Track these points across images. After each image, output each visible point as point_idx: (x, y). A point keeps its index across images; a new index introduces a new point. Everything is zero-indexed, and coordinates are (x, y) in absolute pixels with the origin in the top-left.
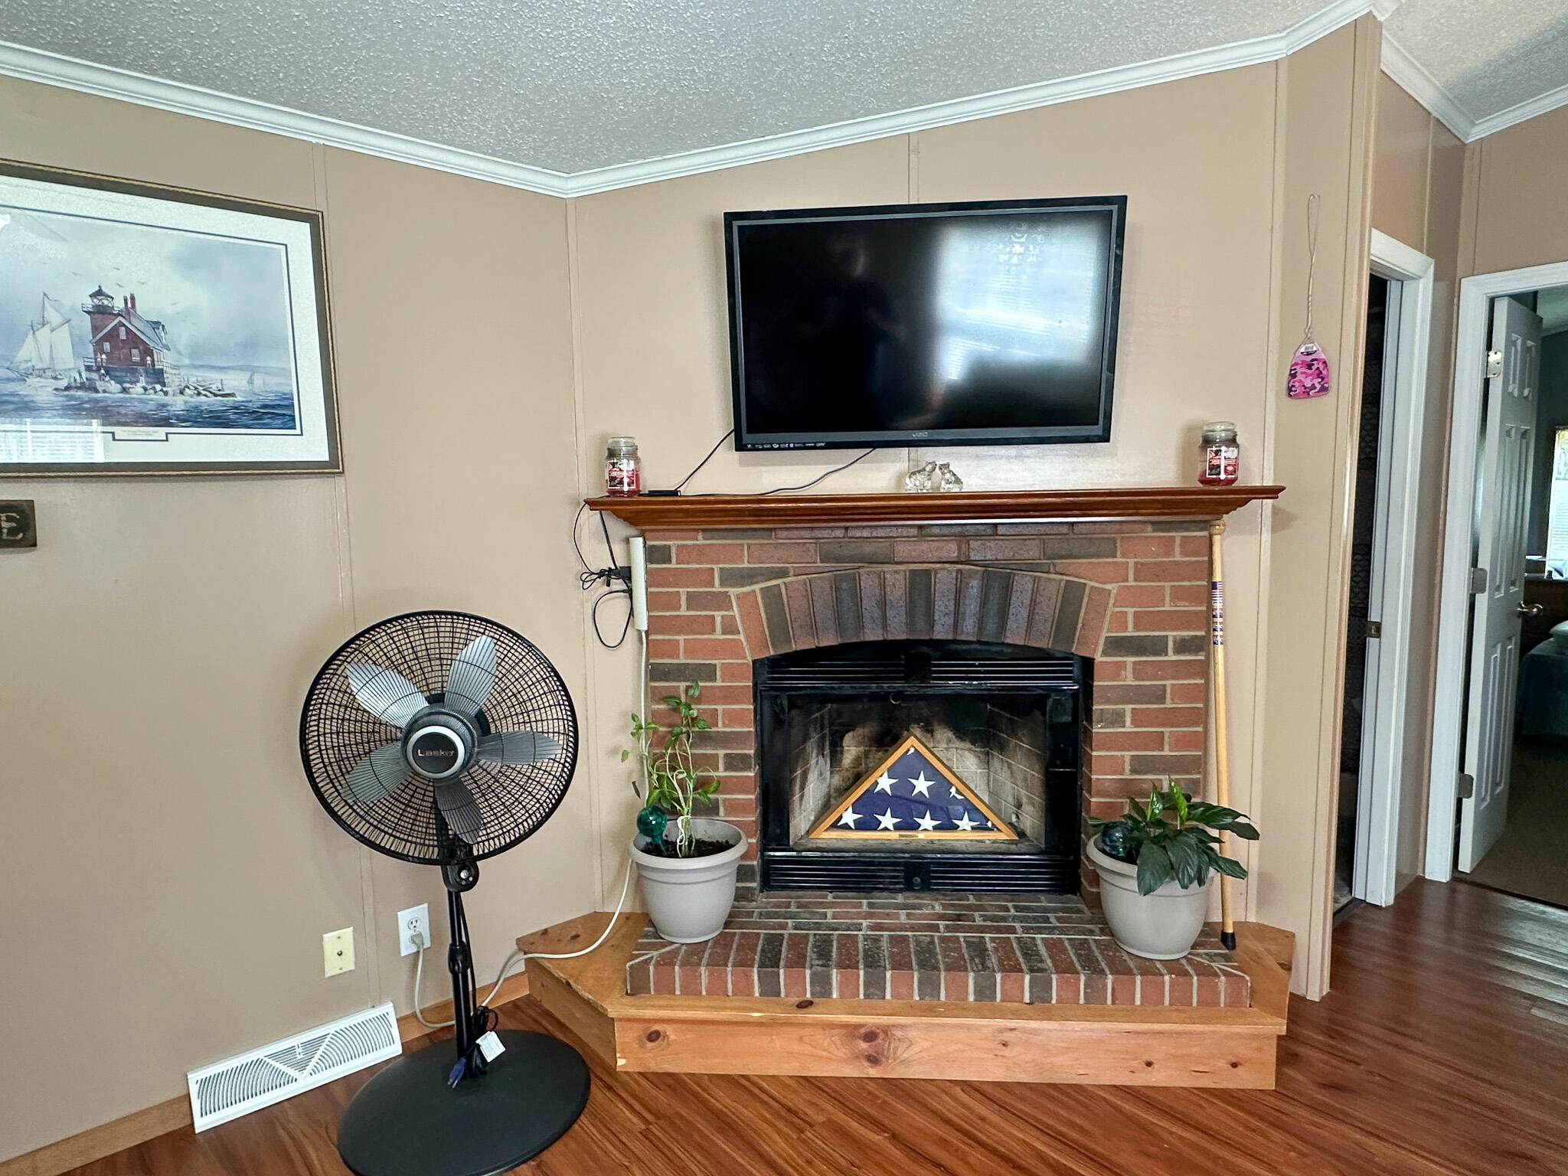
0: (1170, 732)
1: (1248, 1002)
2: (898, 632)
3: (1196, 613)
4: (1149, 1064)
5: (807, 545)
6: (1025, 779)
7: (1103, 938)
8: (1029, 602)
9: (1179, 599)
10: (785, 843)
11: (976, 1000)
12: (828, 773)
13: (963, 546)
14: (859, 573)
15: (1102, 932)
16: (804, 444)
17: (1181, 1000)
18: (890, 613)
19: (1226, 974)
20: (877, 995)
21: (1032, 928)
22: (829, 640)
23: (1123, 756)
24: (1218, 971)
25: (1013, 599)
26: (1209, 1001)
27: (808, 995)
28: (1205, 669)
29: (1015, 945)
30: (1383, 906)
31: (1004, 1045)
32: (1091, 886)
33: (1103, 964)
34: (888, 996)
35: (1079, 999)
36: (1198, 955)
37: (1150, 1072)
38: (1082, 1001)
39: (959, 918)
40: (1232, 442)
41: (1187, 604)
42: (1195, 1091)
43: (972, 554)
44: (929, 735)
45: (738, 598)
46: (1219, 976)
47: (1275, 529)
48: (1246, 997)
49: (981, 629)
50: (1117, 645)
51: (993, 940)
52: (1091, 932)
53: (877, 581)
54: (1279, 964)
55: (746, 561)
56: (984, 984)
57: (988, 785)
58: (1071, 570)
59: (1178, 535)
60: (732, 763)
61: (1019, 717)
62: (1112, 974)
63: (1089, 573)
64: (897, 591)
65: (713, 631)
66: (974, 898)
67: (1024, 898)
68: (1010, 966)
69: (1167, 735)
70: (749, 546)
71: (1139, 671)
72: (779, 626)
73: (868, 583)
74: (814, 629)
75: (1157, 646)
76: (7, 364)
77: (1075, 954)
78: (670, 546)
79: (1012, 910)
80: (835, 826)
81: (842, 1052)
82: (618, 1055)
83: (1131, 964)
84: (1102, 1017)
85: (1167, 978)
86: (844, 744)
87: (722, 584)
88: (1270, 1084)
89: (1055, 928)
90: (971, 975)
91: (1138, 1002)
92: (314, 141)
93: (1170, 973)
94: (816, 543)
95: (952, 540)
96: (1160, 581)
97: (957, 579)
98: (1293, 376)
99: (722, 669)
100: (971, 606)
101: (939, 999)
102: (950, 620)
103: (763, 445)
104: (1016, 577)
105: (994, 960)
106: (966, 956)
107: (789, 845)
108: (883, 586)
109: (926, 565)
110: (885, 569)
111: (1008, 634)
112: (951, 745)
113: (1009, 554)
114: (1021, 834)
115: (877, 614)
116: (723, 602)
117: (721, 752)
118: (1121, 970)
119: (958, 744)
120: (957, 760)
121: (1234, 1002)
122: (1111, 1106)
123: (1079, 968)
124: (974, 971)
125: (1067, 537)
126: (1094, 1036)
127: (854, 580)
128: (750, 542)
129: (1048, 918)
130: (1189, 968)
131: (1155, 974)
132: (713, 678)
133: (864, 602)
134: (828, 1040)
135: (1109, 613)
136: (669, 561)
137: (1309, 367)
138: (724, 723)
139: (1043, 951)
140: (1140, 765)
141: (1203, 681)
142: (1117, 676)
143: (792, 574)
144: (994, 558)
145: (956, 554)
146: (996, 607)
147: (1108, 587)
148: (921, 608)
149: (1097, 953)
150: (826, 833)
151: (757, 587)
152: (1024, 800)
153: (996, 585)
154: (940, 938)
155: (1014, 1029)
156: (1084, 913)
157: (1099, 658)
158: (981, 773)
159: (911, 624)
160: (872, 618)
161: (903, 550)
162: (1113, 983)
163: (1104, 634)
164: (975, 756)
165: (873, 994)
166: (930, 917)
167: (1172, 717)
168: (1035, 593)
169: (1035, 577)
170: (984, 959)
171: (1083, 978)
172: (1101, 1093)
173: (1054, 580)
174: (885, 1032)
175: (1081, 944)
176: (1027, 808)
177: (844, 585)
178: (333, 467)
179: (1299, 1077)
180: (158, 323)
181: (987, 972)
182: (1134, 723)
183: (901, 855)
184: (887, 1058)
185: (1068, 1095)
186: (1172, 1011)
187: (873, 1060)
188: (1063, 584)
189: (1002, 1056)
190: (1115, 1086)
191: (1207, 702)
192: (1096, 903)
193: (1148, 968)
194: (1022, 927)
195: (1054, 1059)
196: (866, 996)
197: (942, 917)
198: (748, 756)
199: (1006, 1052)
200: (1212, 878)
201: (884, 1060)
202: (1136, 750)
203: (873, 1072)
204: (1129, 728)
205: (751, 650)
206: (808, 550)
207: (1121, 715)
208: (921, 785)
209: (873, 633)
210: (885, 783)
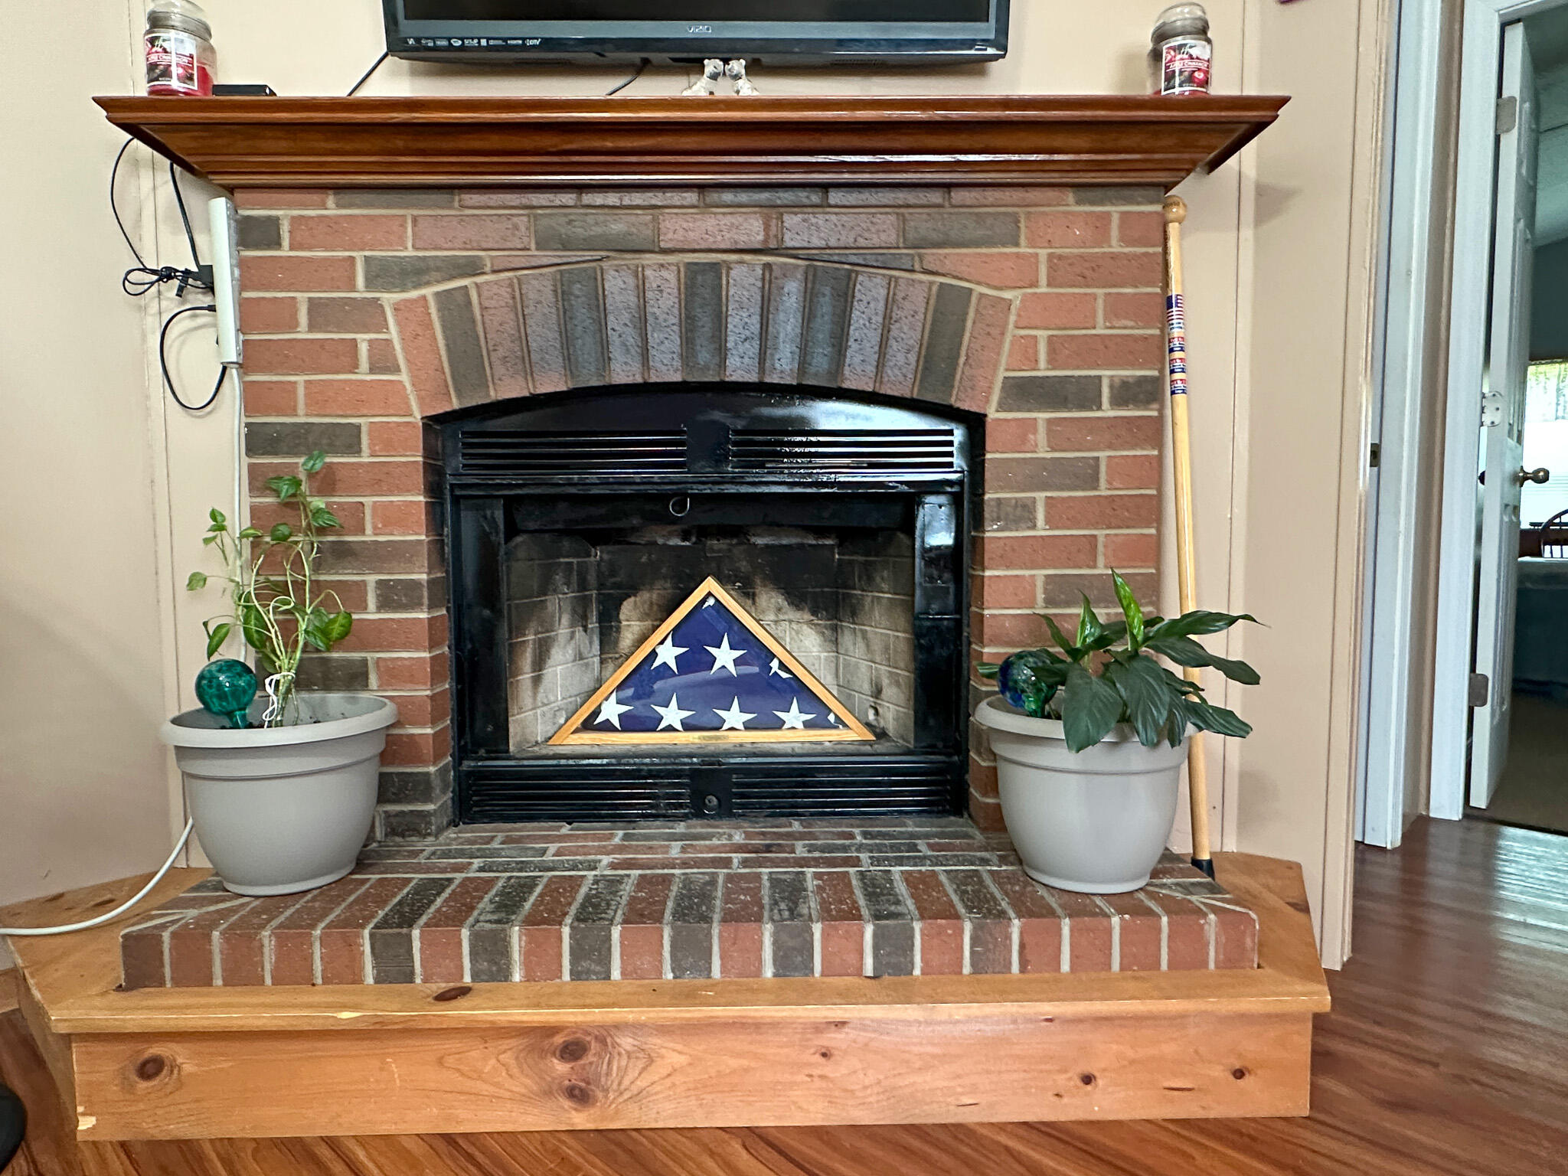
0: (1107, 535)
1: (1256, 960)
2: (667, 370)
3: (1145, 338)
4: (1088, 1079)
5: (515, 219)
6: (887, 648)
7: (1004, 868)
8: (880, 319)
9: (1117, 316)
10: (502, 747)
11: (775, 975)
12: (597, 660)
13: (773, 222)
14: (602, 270)
15: (1003, 860)
16: (505, 40)
17: (1141, 961)
18: (654, 338)
19: (1215, 910)
20: (595, 973)
21: (887, 859)
22: (552, 382)
23: (1033, 576)
24: (1202, 907)
25: (855, 314)
26: (1188, 961)
27: (467, 979)
28: (1155, 432)
29: (854, 882)
30: (1389, 847)
31: (824, 1055)
32: (985, 794)
33: (1003, 904)
34: (616, 974)
35: (961, 967)
36: (1163, 886)
37: (1087, 1094)
38: (967, 969)
39: (768, 849)
40: (1201, 32)
41: (1131, 323)
42: (1171, 1127)
43: (787, 238)
44: (750, 602)
45: (396, 309)
46: (1205, 915)
47: (1260, 219)
48: (1253, 950)
49: (803, 366)
50: (1022, 392)
51: (817, 876)
52: (985, 862)
53: (631, 281)
54: (1288, 903)
55: (410, 245)
56: (791, 943)
57: (837, 676)
58: (948, 266)
59: (1115, 210)
60: (391, 595)
61: (876, 555)
62: (1019, 916)
63: (976, 272)
64: (666, 303)
65: (354, 367)
66: (801, 824)
67: (878, 822)
68: (840, 910)
69: (1101, 540)
70: (415, 220)
71: (1057, 435)
73: (617, 284)
74: (526, 364)
75: (1085, 394)
77: (955, 891)
78: (277, 219)
79: (859, 838)
80: (588, 725)
81: (523, 1084)
82: (80, 1109)
83: (1052, 901)
84: (1003, 995)
85: (1116, 920)
86: (622, 617)
87: (370, 284)
88: (1302, 1108)
89: (925, 857)
90: (768, 929)
91: (1065, 967)
93: (1121, 911)
94: (528, 216)
95: (755, 213)
96: (1088, 286)
97: (763, 279)
99: (370, 433)
100: (788, 325)
101: (709, 977)
102: (753, 348)
103: (434, 39)
104: (860, 278)
105: (812, 905)
106: (766, 901)
107: (507, 751)
108: (641, 290)
109: (714, 255)
110: (645, 262)
111: (847, 371)
112: (781, 617)
113: (848, 239)
114: (881, 735)
115: (631, 337)
116: (369, 315)
117: (371, 579)
118: (1034, 909)
119: (792, 614)
120: (791, 639)
121: (1232, 961)
122: (1020, 1162)
123: (962, 910)
124: (772, 920)
125: (941, 210)
126: (988, 1029)
127: (595, 283)
128: (416, 212)
129: (915, 845)
130: (1152, 905)
131: (1094, 915)
132: (354, 448)
133: (611, 318)
134: (493, 1061)
135: (1008, 339)
136: (277, 244)
138: (375, 528)
139: (901, 888)
140: (1060, 591)
141: (1156, 453)
142: (1021, 443)
143: (488, 269)
144: (823, 244)
145: (761, 237)
146: (828, 327)
147: (1007, 295)
149: (994, 889)
150: (576, 736)
151: (428, 292)
152: (885, 682)
153: (827, 291)
154: (729, 878)
155: (844, 1023)
156: (974, 838)
157: (993, 414)
158: (826, 659)
159: (688, 352)
160: (624, 344)
161: (673, 229)
162: (1021, 933)
163: (1002, 374)
164: (817, 632)
165: (588, 972)
166: (723, 849)
167: (1112, 512)
168: (890, 303)
169: (891, 277)
170: (796, 904)
171: (968, 927)
172: (1003, 1139)
173: (921, 282)
174: (602, 1041)
175: (966, 877)
176: (890, 692)
177: (576, 288)
179: (1344, 1091)
181: (796, 922)
182: (1050, 522)
183: (686, 760)
184: (606, 1091)
185: (937, 1144)
186: (1124, 979)
187: (580, 1095)
188: (935, 289)
189: (821, 1077)
190: (1025, 1123)
191: (1160, 486)
192: (996, 823)
193: (1080, 906)
194: (871, 858)
195: (918, 1079)
196: (576, 975)
197: (739, 848)
198: (416, 584)
199: (828, 1068)
200: (1190, 738)
201: (600, 1095)
202: (1055, 568)
203: (581, 1119)
204: (1042, 530)
205: (421, 400)
206: (516, 227)
207: (1029, 508)
208: (725, 656)
209: (625, 371)
210: (668, 652)
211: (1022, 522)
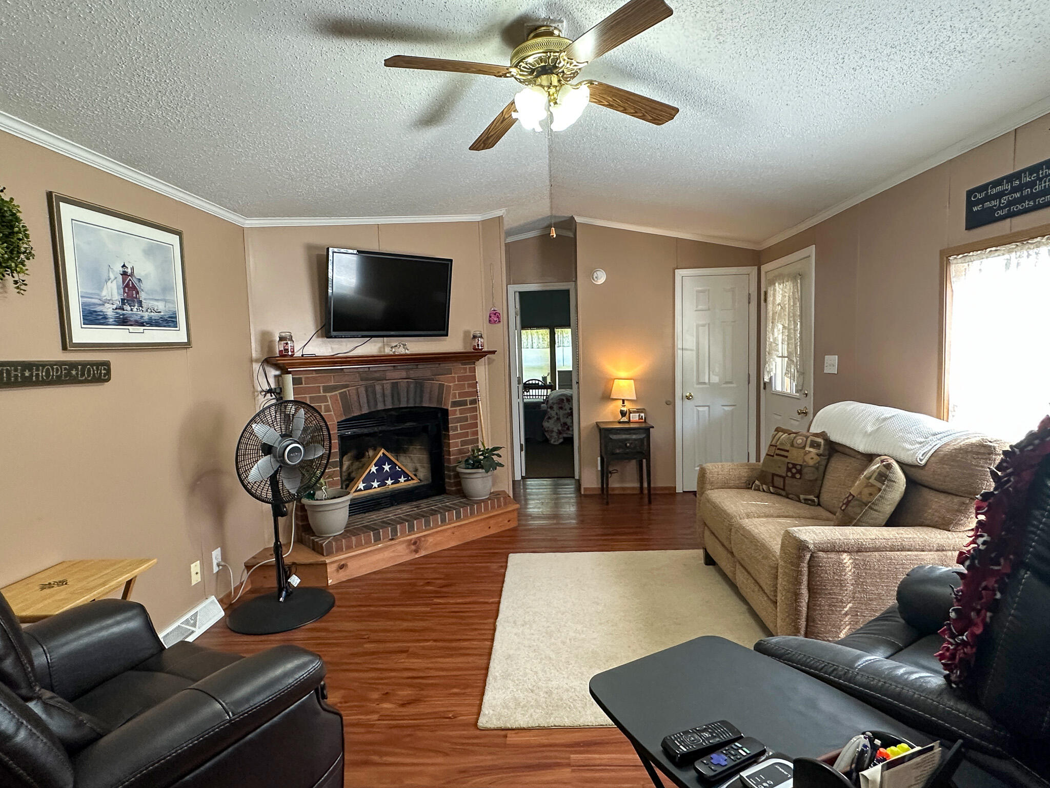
0: (469, 431)
2: (389, 406)
3: (473, 391)
4: (489, 528)
5: (356, 375)
8: (429, 392)
9: (470, 387)
11: (441, 523)
13: (408, 372)
14: (375, 385)
15: (463, 498)
18: (386, 399)
21: (442, 503)
22: (365, 411)
23: (458, 441)
25: (424, 391)
28: (476, 410)
31: (453, 533)
32: (452, 488)
34: (416, 530)
38: (469, 515)
39: (418, 507)
40: (481, 337)
41: (471, 389)
42: (501, 532)
43: (410, 375)
44: (390, 452)
45: (330, 397)
49: (415, 402)
50: (455, 404)
53: (381, 387)
55: (332, 382)
57: (411, 467)
58: (437, 379)
59: (466, 367)
61: (414, 438)
62: (475, 504)
63: (445, 380)
64: (388, 392)
65: (321, 411)
70: (334, 376)
71: (461, 412)
72: (347, 406)
73: (378, 388)
74: (360, 407)
75: (465, 403)
76: (99, 298)
78: (301, 378)
80: (356, 491)
81: (407, 552)
82: (329, 579)
87: (324, 392)
89: (449, 501)
92: (177, 199)
94: (358, 374)
95: (404, 371)
96: (464, 382)
97: (407, 385)
98: (490, 317)
100: (412, 395)
101: (430, 526)
102: (405, 400)
104: (425, 383)
105: (441, 511)
108: (383, 389)
109: (397, 380)
110: (383, 383)
111: (424, 403)
113: (421, 375)
114: (422, 481)
115: (382, 400)
116: (324, 399)
123: (466, 506)
127: (373, 387)
128: (334, 374)
129: (444, 500)
131: (480, 503)
133: (377, 395)
134: (402, 548)
135: (451, 393)
136: (302, 384)
137: (495, 314)
140: (463, 443)
141: (476, 414)
142: (455, 414)
143: (350, 386)
144: (418, 376)
145: (406, 376)
146: (419, 393)
147: (451, 384)
148: (396, 396)
151: (337, 392)
152: (419, 467)
153: (419, 386)
154: (419, 512)
155: (456, 527)
157: (450, 409)
159: (393, 402)
160: (380, 402)
161: (389, 375)
162: (476, 507)
163: (451, 400)
165: (411, 530)
166: (409, 509)
167: (470, 426)
168: (430, 389)
169: (430, 382)
170: (438, 511)
171: (469, 508)
172: (480, 539)
173: (436, 383)
174: (419, 540)
176: (420, 470)
177: (369, 389)
180: (140, 279)
182: (461, 430)
184: (423, 548)
188: (438, 385)
194: (439, 504)
195: (466, 534)
197: (412, 508)
201: (419, 550)
202: (462, 438)
203: (419, 555)
204: (459, 431)
205: (337, 418)
206: (356, 377)
207: (456, 427)
208: (387, 467)
209: (380, 407)
210: (374, 469)
211: (456, 430)
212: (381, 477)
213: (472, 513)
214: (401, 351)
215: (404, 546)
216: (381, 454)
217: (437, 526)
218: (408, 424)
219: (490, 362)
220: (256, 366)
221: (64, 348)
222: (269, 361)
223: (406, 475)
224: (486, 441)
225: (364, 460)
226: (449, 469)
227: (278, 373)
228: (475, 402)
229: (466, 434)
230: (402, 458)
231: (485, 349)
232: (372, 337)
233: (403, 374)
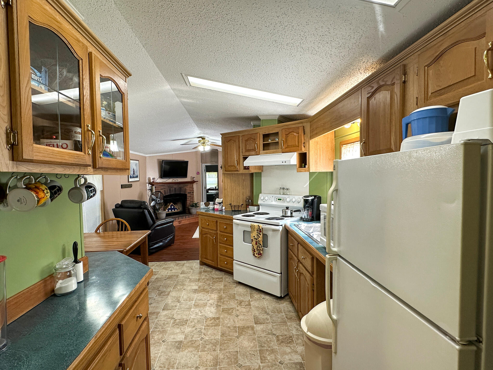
6: (181, 206)
8: (183, 190)
9: (192, 189)
50: (188, 193)
59: (191, 185)
63: (186, 188)
70: (163, 186)
72: (165, 193)
74: (168, 193)
100: (179, 191)
111: (181, 193)
142: (188, 195)
148: (175, 191)
161: (174, 186)
177: (170, 189)
178: (139, 181)
206: (167, 187)
208: (173, 207)
209: (172, 193)
210: (170, 207)
211: (188, 199)
212: (171, 209)
213: (192, 217)
214: (177, 181)
215: (177, 222)
216: (171, 204)
217: (184, 219)
218: (178, 197)
219: (197, 183)
220: (147, 184)
221: (128, 182)
222: (150, 183)
223: (177, 209)
224: (196, 201)
225: (167, 206)
226: (187, 208)
227: (151, 186)
228: (193, 193)
229: (191, 200)
230: (176, 205)
231: (196, 181)
232: (170, 178)
233: (177, 186)
